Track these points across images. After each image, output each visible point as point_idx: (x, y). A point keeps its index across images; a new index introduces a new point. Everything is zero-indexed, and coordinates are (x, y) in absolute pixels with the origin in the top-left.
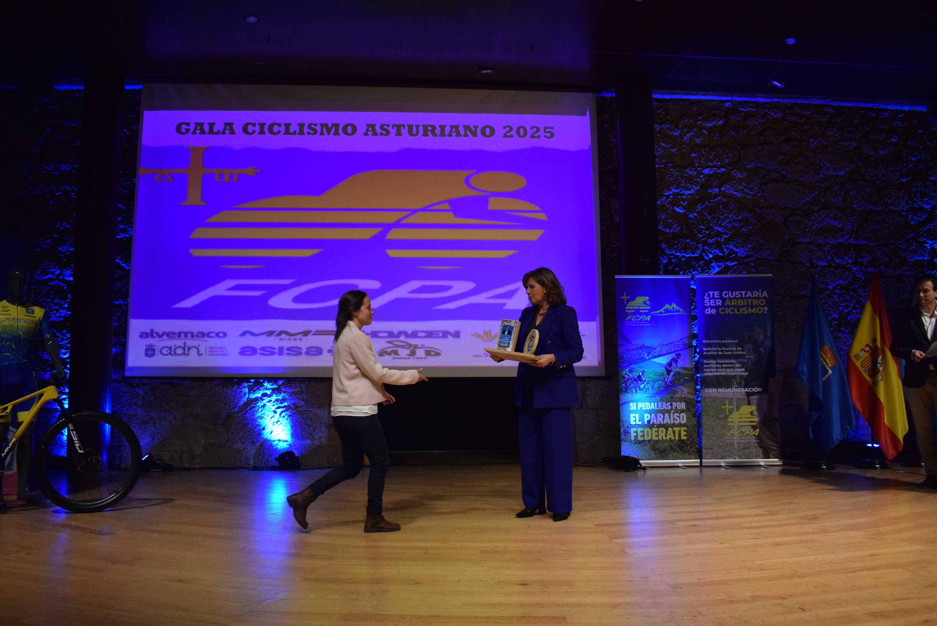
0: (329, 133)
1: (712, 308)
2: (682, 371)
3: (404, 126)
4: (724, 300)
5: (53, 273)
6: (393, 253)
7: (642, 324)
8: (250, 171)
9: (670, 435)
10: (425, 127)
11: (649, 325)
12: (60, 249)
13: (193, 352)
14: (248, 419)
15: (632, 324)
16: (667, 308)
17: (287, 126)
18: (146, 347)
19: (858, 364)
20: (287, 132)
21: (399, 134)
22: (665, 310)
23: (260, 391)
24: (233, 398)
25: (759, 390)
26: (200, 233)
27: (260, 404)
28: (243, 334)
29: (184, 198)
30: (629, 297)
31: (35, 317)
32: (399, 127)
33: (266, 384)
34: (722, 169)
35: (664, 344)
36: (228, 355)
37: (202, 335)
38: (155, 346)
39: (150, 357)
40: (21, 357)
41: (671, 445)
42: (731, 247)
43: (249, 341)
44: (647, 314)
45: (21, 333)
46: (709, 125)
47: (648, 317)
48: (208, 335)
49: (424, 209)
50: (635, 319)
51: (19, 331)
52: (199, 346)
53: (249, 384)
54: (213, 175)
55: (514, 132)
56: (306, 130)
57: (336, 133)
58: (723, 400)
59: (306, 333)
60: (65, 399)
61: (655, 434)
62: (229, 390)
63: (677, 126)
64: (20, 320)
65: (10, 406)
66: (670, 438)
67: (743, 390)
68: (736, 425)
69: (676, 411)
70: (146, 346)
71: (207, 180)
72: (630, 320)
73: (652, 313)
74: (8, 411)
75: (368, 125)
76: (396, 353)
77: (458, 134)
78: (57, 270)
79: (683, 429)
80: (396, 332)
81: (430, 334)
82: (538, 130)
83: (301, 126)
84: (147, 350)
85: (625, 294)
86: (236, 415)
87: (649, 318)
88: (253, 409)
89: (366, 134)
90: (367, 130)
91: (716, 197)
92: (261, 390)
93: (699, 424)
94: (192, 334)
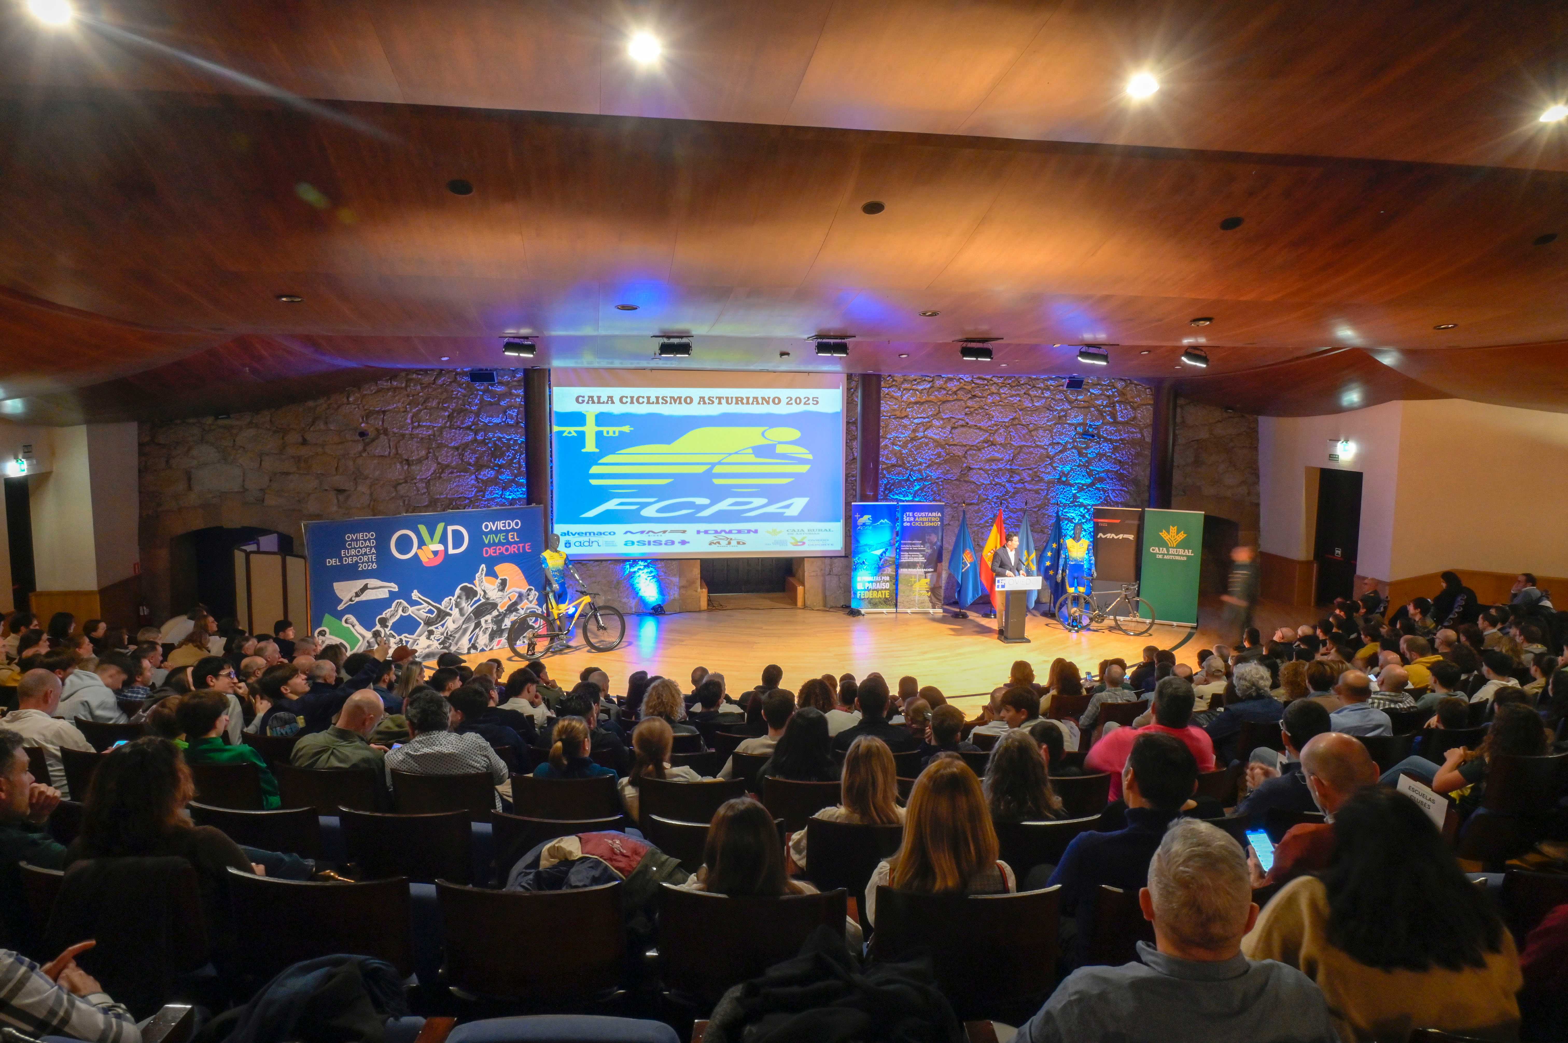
0: (675, 403)
1: (908, 522)
2: (889, 559)
3: (723, 398)
4: (915, 518)
6: (717, 481)
7: (866, 531)
8: (626, 429)
9: (880, 595)
10: (737, 398)
11: (870, 532)
13: (595, 544)
14: (629, 583)
15: (861, 531)
16: (881, 523)
17: (648, 398)
18: (565, 542)
19: (986, 559)
20: (648, 402)
21: (720, 403)
22: (879, 524)
24: (621, 571)
25: (932, 570)
26: (594, 470)
27: (637, 574)
28: (626, 533)
29: (584, 447)
30: (859, 513)
32: (720, 399)
33: (640, 563)
34: (927, 419)
35: (879, 542)
36: (616, 546)
37: (601, 534)
38: (570, 541)
39: (568, 548)
41: (880, 601)
42: (928, 472)
43: (630, 537)
44: (869, 526)
46: (920, 388)
48: (604, 533)
49: (736, 453)
52: (598, 540)
54: (602, 432)
55: (793, 401)
56: (660, 401)
57: (680, 403)
58: (911, 576)
59: (665, 532)
61: (871, 594)
62: (618, 566)
63: (899, 389)
66: (879, 597)
67: (923, 570)
68: (917, 589)
69: (884, 581)
70: (567, 540)
71: (599, 434)
72: (861, 529)
73: (872, 524)
75: (701, 398)
76: (719, 543)
77: (758, 403)
79: (887, 591)
80: (719, 531)
81: (739, 532)
82: (809, 399)
83: (657, 398)
84: (566, 544)
86: (622, 582)
87: (870, 528)
88: (633, 577)
89: (699, 403)
90: (700, 401)
91: (921, 439)
92: (638, 567)
93: (897, 589)
94: (594, 534)
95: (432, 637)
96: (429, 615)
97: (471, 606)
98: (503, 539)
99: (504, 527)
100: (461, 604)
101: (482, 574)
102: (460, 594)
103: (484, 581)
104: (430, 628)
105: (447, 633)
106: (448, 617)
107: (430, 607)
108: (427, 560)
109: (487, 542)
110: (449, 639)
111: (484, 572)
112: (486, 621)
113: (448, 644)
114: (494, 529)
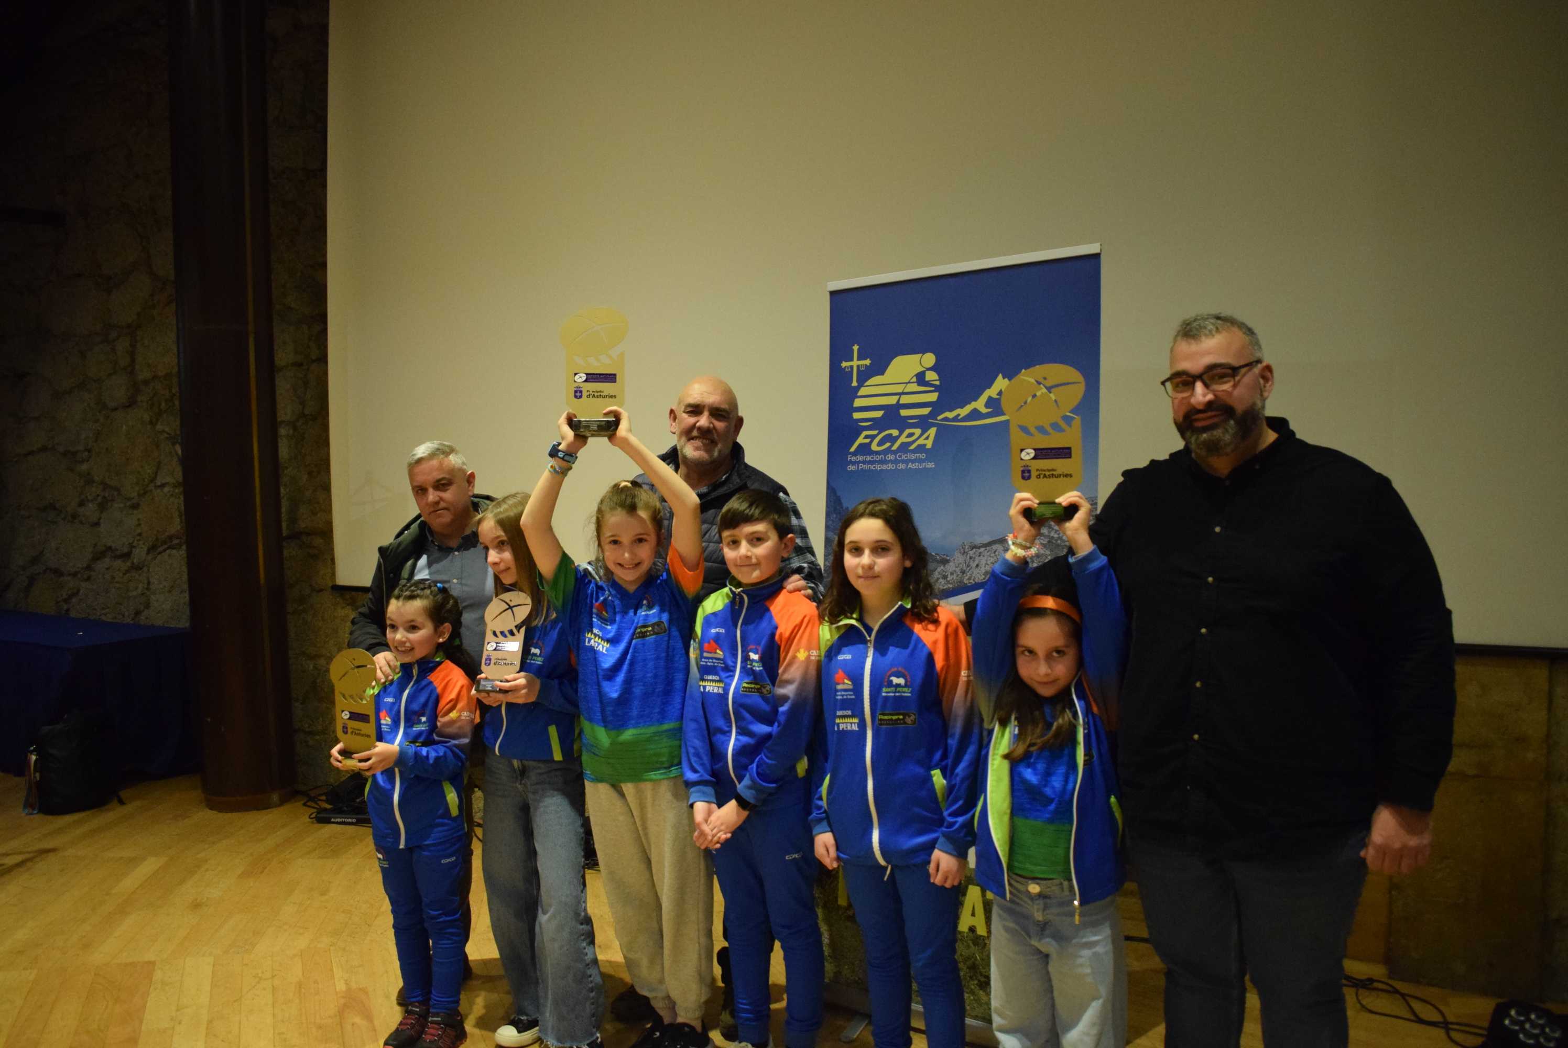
7: (906, 462)
9: (973, 915)
11: (931, 465)
15: (870, 463)
16: (1000, 393)
22: (990, 402)
30: (868, 362)
35: (979, 540)
41: (974, 954)
44: (923, 423)
47: (925, 436)
50: (880, 444)
66: (972, 929)
72: (865, 449)
73: (940, 418)
85: (856, 348)
87: (929, 439)
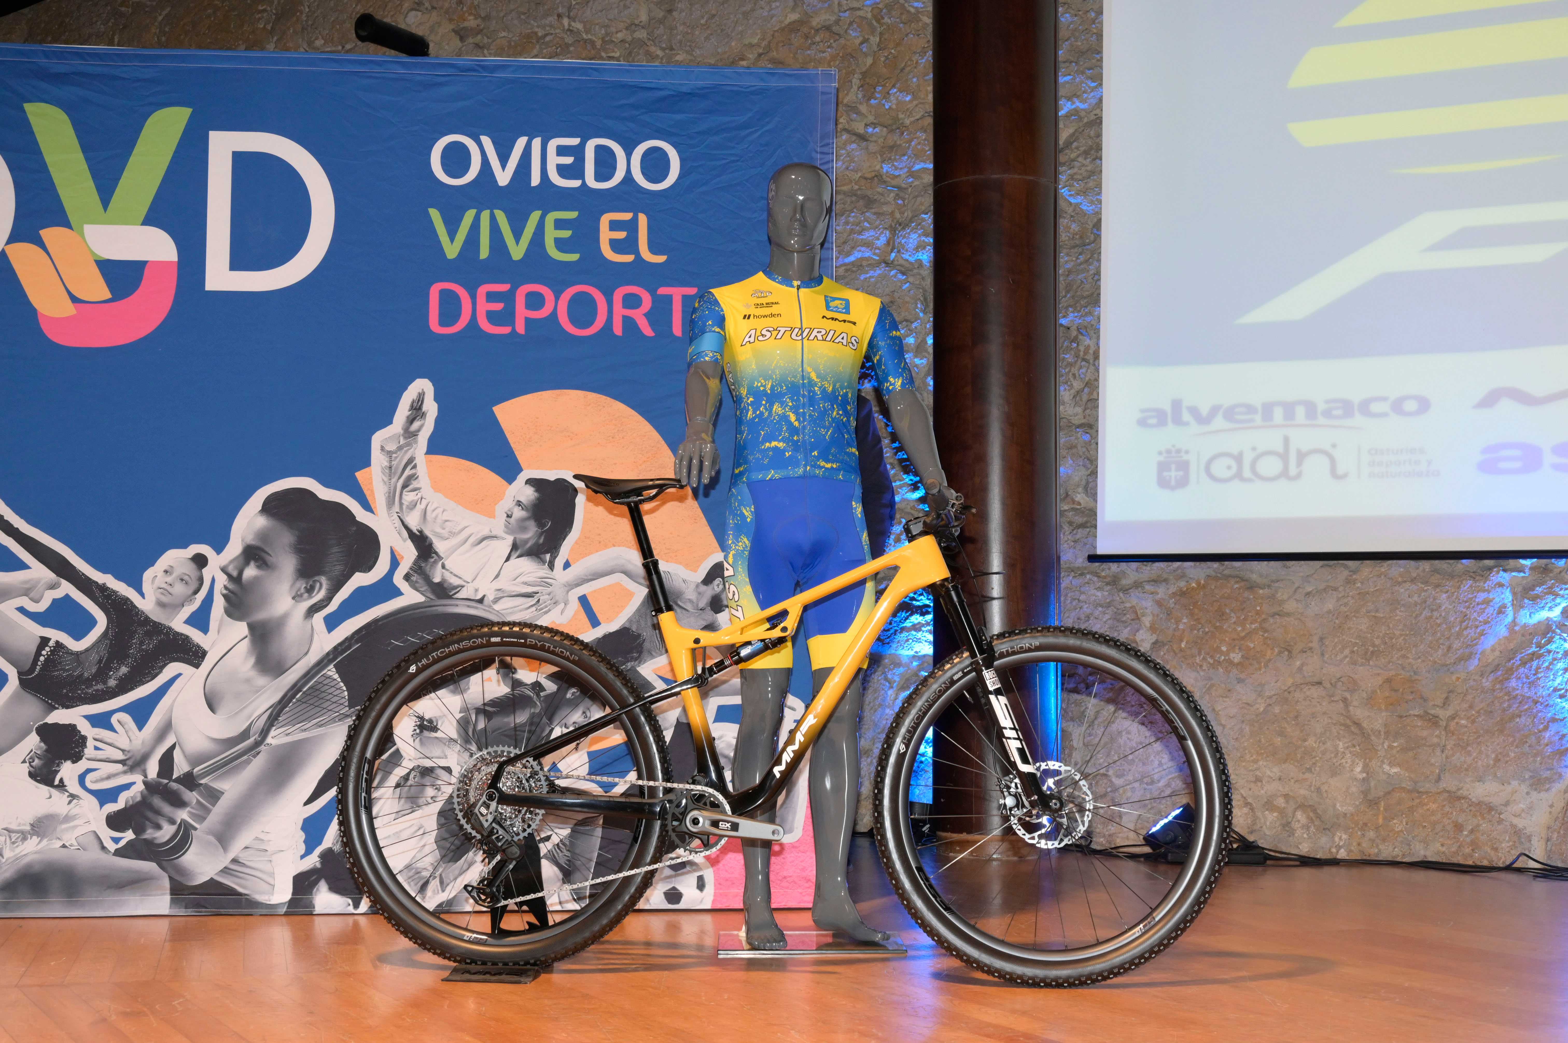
5: (868, 245)
12: (886, 168)
13: (1316, 468)
14: (1515, 698)
18: (1161, 458)
23: (1558, 600)
24: (1462, 622)
28: (1491, 400)
31: (854, 323)
37: (1344, 410)
38: (1187, 452)
39: (1173, 489)
40: (816, 453)
43: (1513, 424)
45: (813, 376)
48: (1365, 409)
51: (809, 369)
52: (1334, 446)
53: (1514, 574)
60: (917, 628)
62: (1444, 596)
64: (810, 334)
65: (794, 605)
70: (1160, 453)
74: (791, 623)
78: (882, 233)
84: (1163, 467)
86: (1472, 683)
88: (1535, 663)
92: (1563, 596)
94: (1311, 409)
95: (68, 771)
96: (55, 635)
97: (332, 623)
98: (560, 244)
99: (574, 171)
100: (265, 600)
101: (410, 435)
102: (263, 536)
103: (424, 481)
104: (60, 716)
105: (167, 761)
106: (173, 668)
107: (67, 588)
108: (69, 309)
109: (452, 250)
110: (180, 803)
111: (427, 426)
112: (426, 726)
113: (166, 832)
114: (503, 177)
